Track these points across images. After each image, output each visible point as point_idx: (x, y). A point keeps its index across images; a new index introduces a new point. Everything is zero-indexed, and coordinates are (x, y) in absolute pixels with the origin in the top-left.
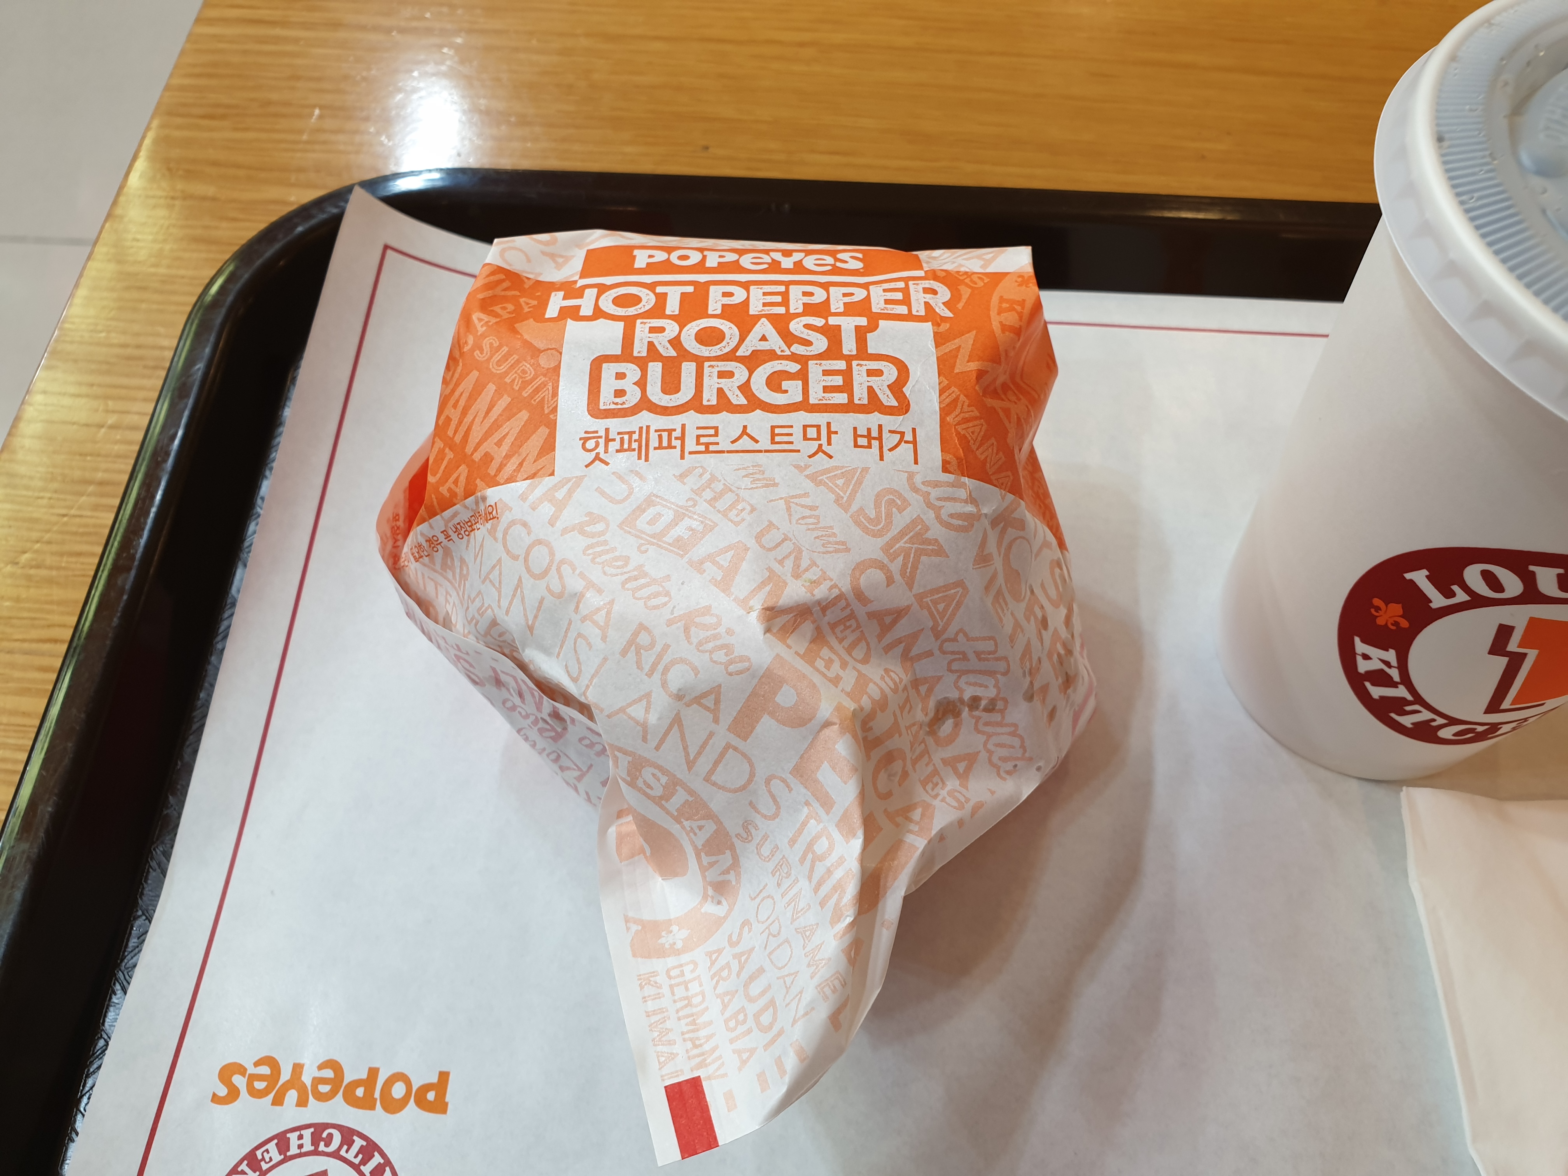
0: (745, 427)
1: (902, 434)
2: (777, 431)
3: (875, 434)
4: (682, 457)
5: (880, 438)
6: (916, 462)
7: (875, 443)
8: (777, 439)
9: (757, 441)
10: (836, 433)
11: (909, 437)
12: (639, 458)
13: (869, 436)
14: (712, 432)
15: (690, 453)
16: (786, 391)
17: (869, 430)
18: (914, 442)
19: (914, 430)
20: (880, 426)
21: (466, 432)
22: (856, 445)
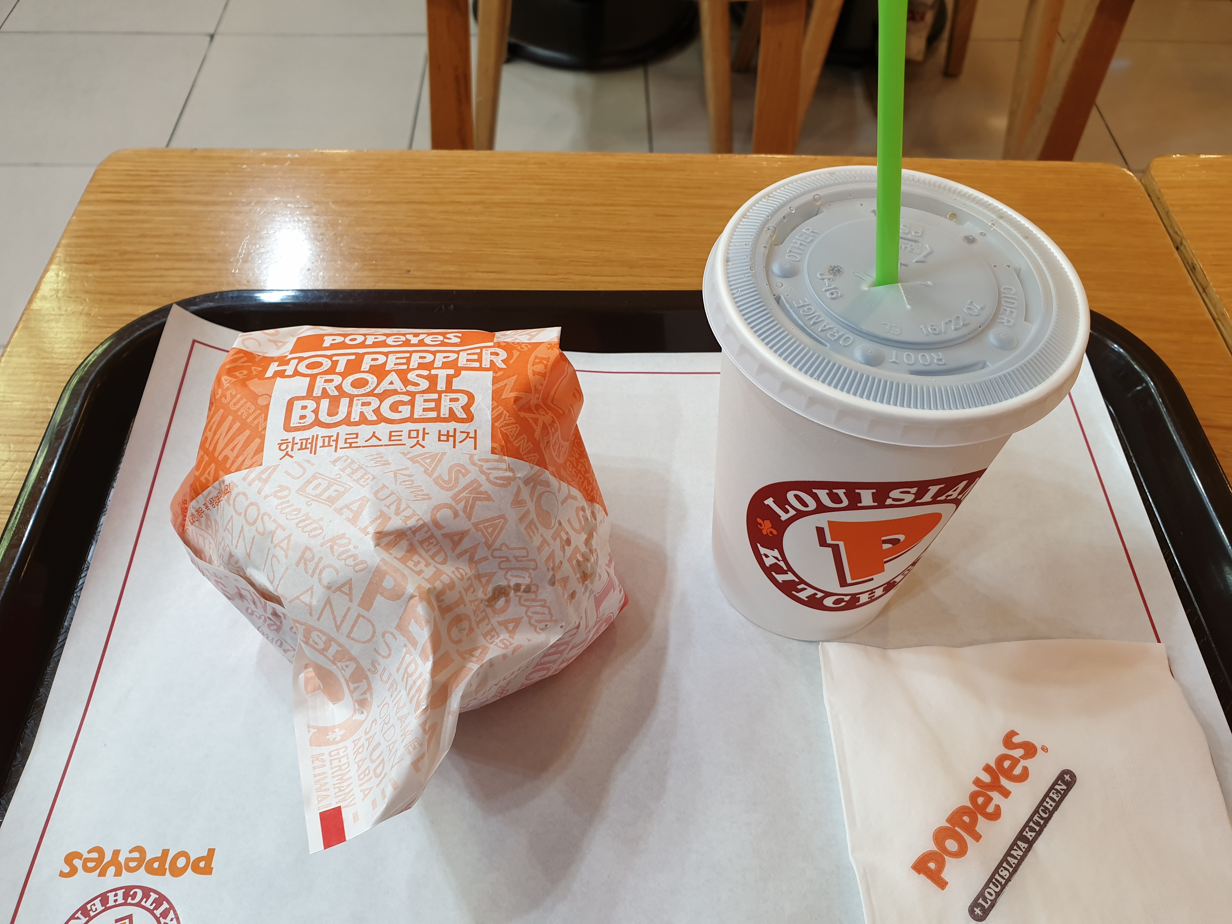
0: (374, 433)
1: (468, 433)
2: (393, 434)
3: (451, 433)
4: (336, 451)
5: (454, 436)
6: (475, 449)
7: (451, 439)
8: (393, 438)
9: (380, 440)
10: (428, 434)
11: (472, 435)
12: (311, 453)
13: (448, 435)
14: (354, 436)
15: (340, 448)
16: (401, 412)
17: (448, 432)
18: (475, 438)
19: (475, 431)
20: (455, 429)
21: (215, 444)
22: (439, 440)
